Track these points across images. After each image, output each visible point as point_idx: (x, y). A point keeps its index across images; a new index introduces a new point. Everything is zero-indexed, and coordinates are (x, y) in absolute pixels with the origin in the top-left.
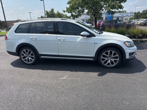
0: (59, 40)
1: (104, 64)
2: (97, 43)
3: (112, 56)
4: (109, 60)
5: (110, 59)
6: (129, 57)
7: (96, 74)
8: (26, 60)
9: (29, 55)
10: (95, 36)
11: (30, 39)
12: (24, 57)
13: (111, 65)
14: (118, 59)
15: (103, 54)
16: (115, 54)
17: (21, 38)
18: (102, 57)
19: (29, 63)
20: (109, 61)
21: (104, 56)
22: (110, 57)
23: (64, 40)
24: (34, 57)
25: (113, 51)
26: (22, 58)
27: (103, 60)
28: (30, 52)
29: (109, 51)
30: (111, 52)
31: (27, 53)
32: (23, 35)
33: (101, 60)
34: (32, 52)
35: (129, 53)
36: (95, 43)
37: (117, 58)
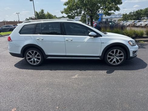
0: (67, 40)
1: (110, 63)
2: (104, 43)
3: (118, 54)
4: (115, 58)
6: (133, 55)
7: (104, 72)
8: (31, 62)
9: (35, 56)
10: (101, 36)
11: (36, 40)
13: (117, 64)
14: (123, 57)
15: (109, 53)
16: (120, 53)
17: (26, 39)
18: (108, 56)
19: (35, 64)
20: (115, 60)
21: (110, 55)
22: (115, 55)
24: (40, 58)
25: (119, 50)
26: (27, 60)
27: (109, 58)
28: (36, 53)
29: (115, 50)
30: (117, 51)
31: (33, 55)
32: (30, 36)
33: (107, 59)
34: (38, 53)
35: (133, 52)
36: (102, 43)
37: (121, 56)
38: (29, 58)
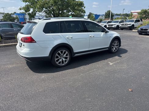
0: (91, 37)
1: (113, 51)
2: (111, 37)
4: (115, 47)
11: (67, 39)
15: (113, 44)
23: (94, 36)
24: (69, 57)
29: (115, 41)
31: (62, 54)
33: (112, 48)
34: (67, 52)
37: (118, 45)
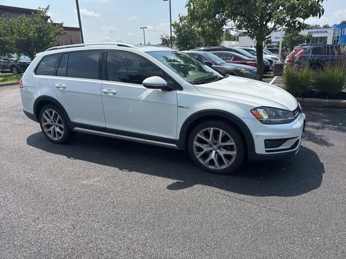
2: (183, 107)
3: (220, 143)
5: (215, 151)
6: (267, 151)
8: (50, 132)
9: (55, 122)
11: (56, 89)
12: (48, 126)
13: (217, 167)
14: (234, 153)
15: (198, 135)
17: (41, 85)
18: (196, 143)
19: (56, 139)
20: (213, 156)
21: (201, 141)
23: (114, 94)
24: (63, 127)
25: (221, 131)
26: (44, 128)
28: (56, 116)
31: (52, 118)
32: (46, 79)
33: (195, 150)
35: (265, 140)
36: (180, 107)
37: (231, 148)
38: (46, 124)
